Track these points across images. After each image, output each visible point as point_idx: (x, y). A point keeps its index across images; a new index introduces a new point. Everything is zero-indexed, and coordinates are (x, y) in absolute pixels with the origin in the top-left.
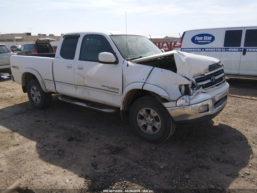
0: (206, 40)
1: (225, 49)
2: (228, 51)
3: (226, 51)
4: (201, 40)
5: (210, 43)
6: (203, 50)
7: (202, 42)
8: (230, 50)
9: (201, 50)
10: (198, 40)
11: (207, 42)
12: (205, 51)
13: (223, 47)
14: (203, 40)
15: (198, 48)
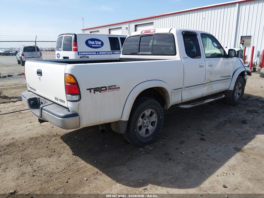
0: (97, 45)
1: (113, 52)
2: (114, 54)
3: (113, 54)
4: (94, 45)
5: (101, 47)
6: (98, 53)
7: (95, 46)
8: (115, 53)
9: (96, 53)
10: (92, 45)
11: (99, 46)
12: (99, 54)
13: (111, 51)
14: (95, 44)
15: (93, 52)
